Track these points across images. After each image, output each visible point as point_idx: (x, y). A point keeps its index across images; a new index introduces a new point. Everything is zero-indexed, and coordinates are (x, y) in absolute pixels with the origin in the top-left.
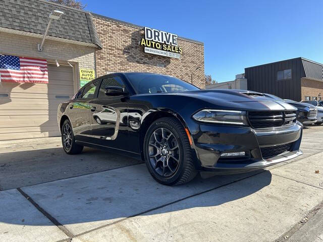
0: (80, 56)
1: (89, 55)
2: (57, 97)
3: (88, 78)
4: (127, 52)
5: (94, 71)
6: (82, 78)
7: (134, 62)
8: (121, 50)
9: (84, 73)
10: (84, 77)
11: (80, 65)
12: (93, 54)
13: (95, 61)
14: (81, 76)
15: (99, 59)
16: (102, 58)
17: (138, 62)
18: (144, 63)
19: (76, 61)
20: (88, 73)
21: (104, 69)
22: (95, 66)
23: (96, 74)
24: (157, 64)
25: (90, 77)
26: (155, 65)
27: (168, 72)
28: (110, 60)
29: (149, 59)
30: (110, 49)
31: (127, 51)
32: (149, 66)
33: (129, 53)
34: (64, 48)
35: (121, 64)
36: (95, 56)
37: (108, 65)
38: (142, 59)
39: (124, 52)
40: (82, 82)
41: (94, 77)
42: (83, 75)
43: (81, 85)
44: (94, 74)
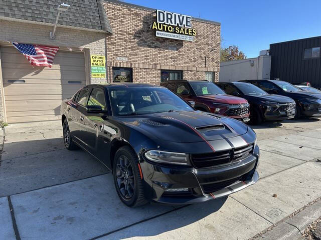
0: (91, 42)
1: (100, 41)
2: (69, 82)
3: (99, 64)
4: (138, 37)
5: (104, 57)
6: (93, 64)
7: (145, 47)
8: (132, 34)
9: (95, 59)
10: (95, 63)
11: (91, 51)
12: (104, 39)
13: (106, 47)
14: (92, 62)
15: (110, 44)
16: (112, 44)
17: (149, 46)
18: (155, 47)
19: (88, 48)
20: (99, 59)
21: (114, 55)
22: (106, 52)
23: (106, 60)
24: (169, 48)
25: (100, 62)
26: (167, 49)
27: (180, 55)
28: (120, 45)
29: (160, 43)
30: (120, 34)
31: (138, 35)
32: (161, 50)
33: (140, 37)
34: (75, 34)
35: (132, 48)
36: (106, 41)
37: (118, 50)
38: (153, 43)
39: (135, 36)
40: (93, 68)
41: (104, 63)
42: (94, 61)
43: (92, 71)
44: (104, 60)
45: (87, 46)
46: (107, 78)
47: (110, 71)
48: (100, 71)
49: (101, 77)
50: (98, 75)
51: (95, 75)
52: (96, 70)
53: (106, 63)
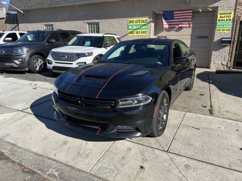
2: (198, 37)
3: (225, 20)
5: (233, 12)
6: (219, 20)
9: (222, 16)
10: (221, 19)
11: (219, 8)
14: (218, 18)
19: (217, 5)
20: (227, 15)
22: (236, 7)
23: (235, 15)
25: (227, 18)
40: (219, 23)
41: (232, 18)
42: (221, 17)
43: (217, 27)
44: (232, 16)
45: (215, 5)
46: (232, 32)
47: (236, 26)
48: (225, 26)
49: (225, 31)
50: (223, 30)
51: (219, 30)
52: (221, 25)
53: (234, 19)
